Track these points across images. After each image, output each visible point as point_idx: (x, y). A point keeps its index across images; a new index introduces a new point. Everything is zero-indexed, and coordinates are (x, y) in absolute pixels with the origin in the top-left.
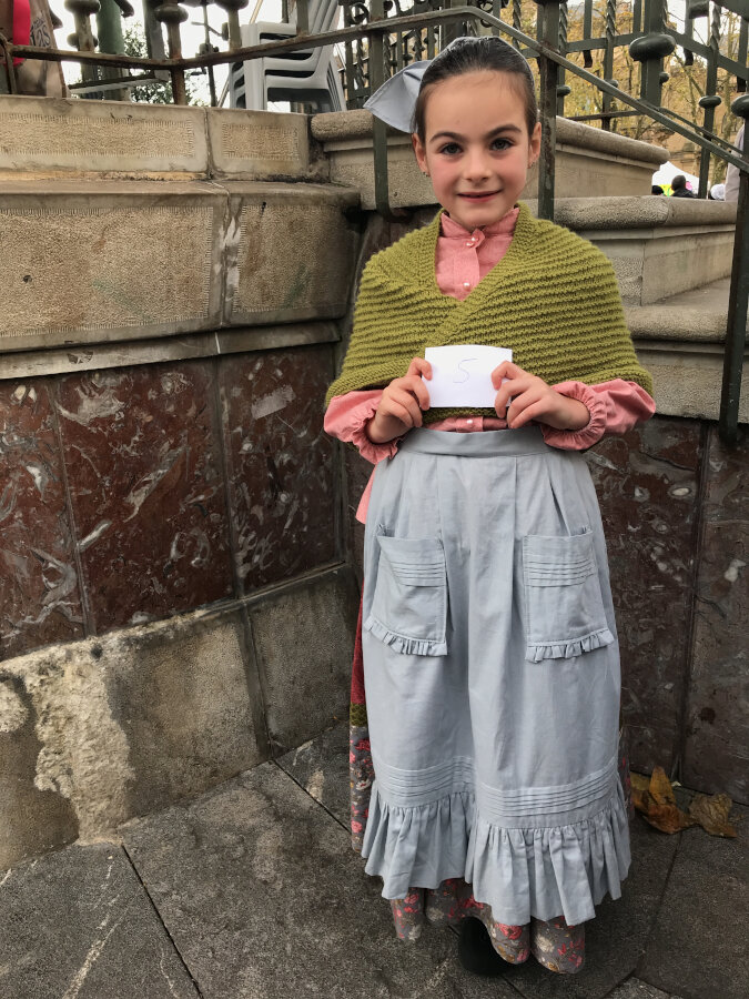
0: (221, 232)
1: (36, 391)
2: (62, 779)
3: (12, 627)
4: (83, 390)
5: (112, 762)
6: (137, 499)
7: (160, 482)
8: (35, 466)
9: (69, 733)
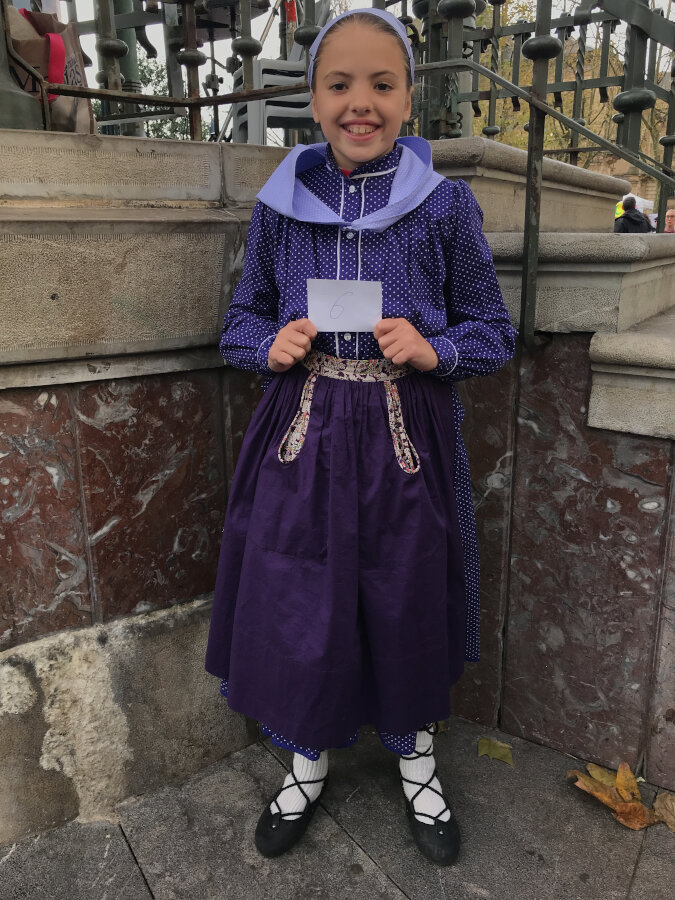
0: (232, 256)
1: (57, 397)
2: (65, 759)
3: (26, 614)
4: (101, 398)
5: (112, 743)
6: (145, 497)
7: (166, 481)
8: (54, 467)
9: (74, 715)
